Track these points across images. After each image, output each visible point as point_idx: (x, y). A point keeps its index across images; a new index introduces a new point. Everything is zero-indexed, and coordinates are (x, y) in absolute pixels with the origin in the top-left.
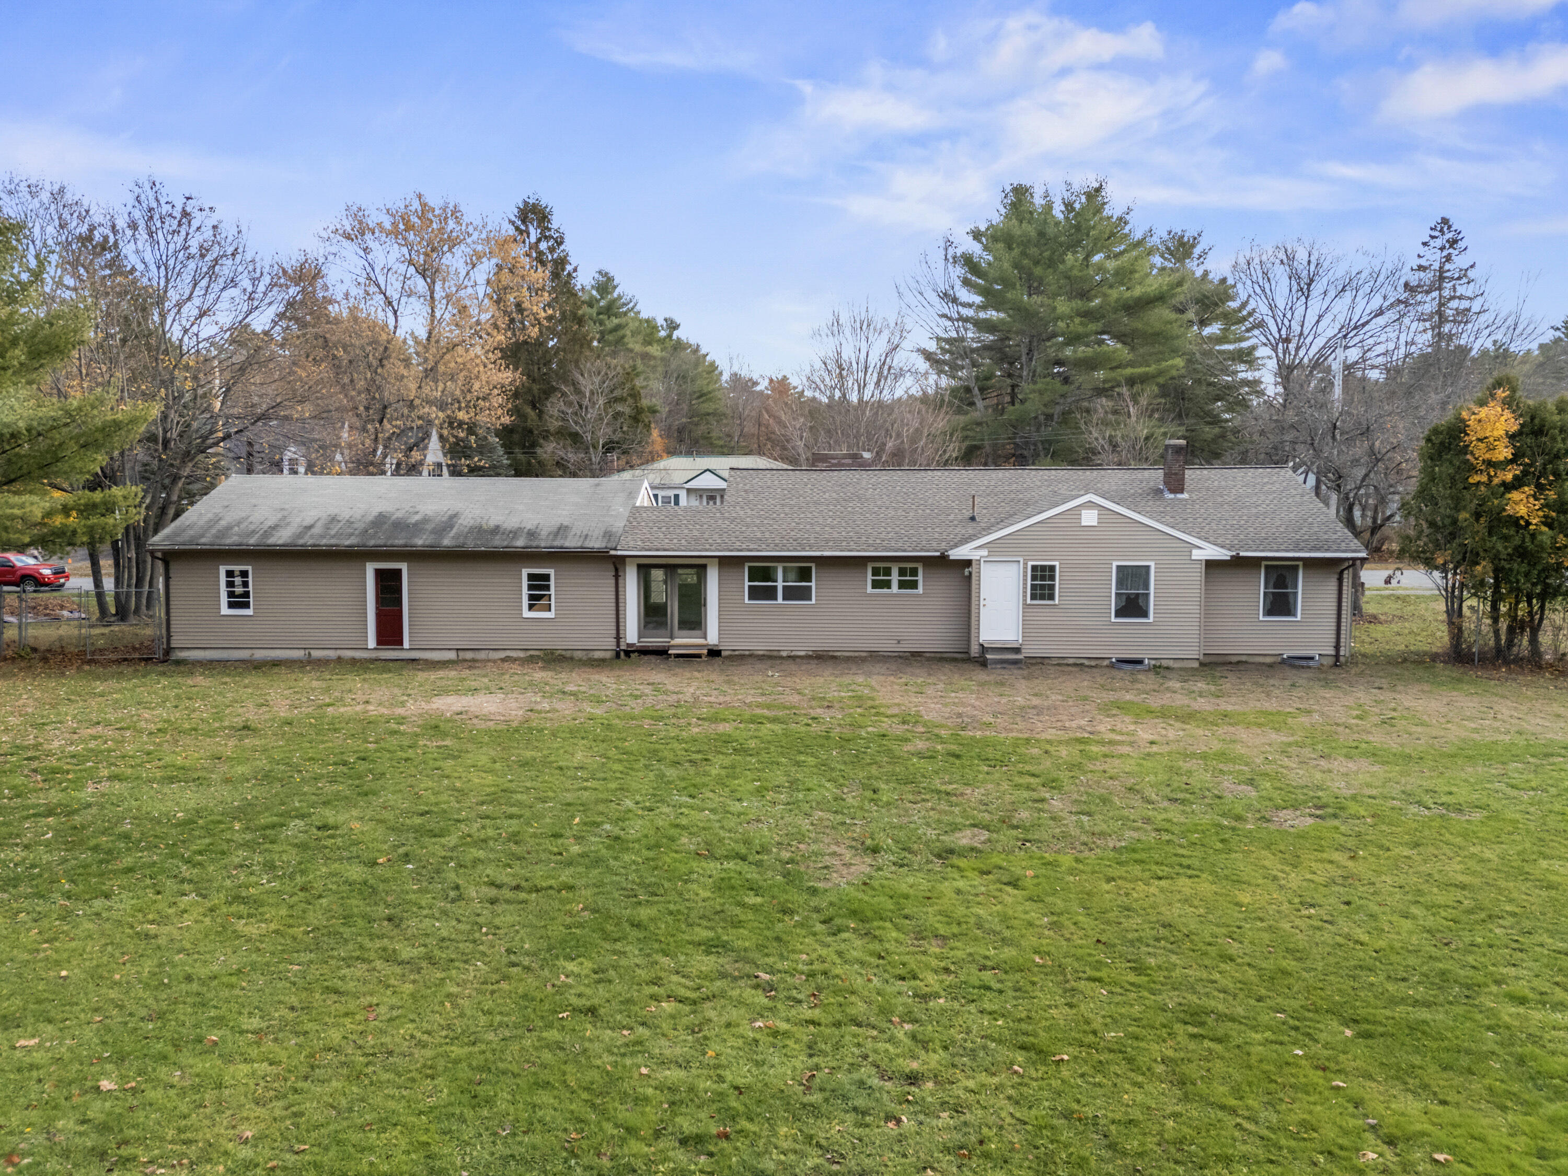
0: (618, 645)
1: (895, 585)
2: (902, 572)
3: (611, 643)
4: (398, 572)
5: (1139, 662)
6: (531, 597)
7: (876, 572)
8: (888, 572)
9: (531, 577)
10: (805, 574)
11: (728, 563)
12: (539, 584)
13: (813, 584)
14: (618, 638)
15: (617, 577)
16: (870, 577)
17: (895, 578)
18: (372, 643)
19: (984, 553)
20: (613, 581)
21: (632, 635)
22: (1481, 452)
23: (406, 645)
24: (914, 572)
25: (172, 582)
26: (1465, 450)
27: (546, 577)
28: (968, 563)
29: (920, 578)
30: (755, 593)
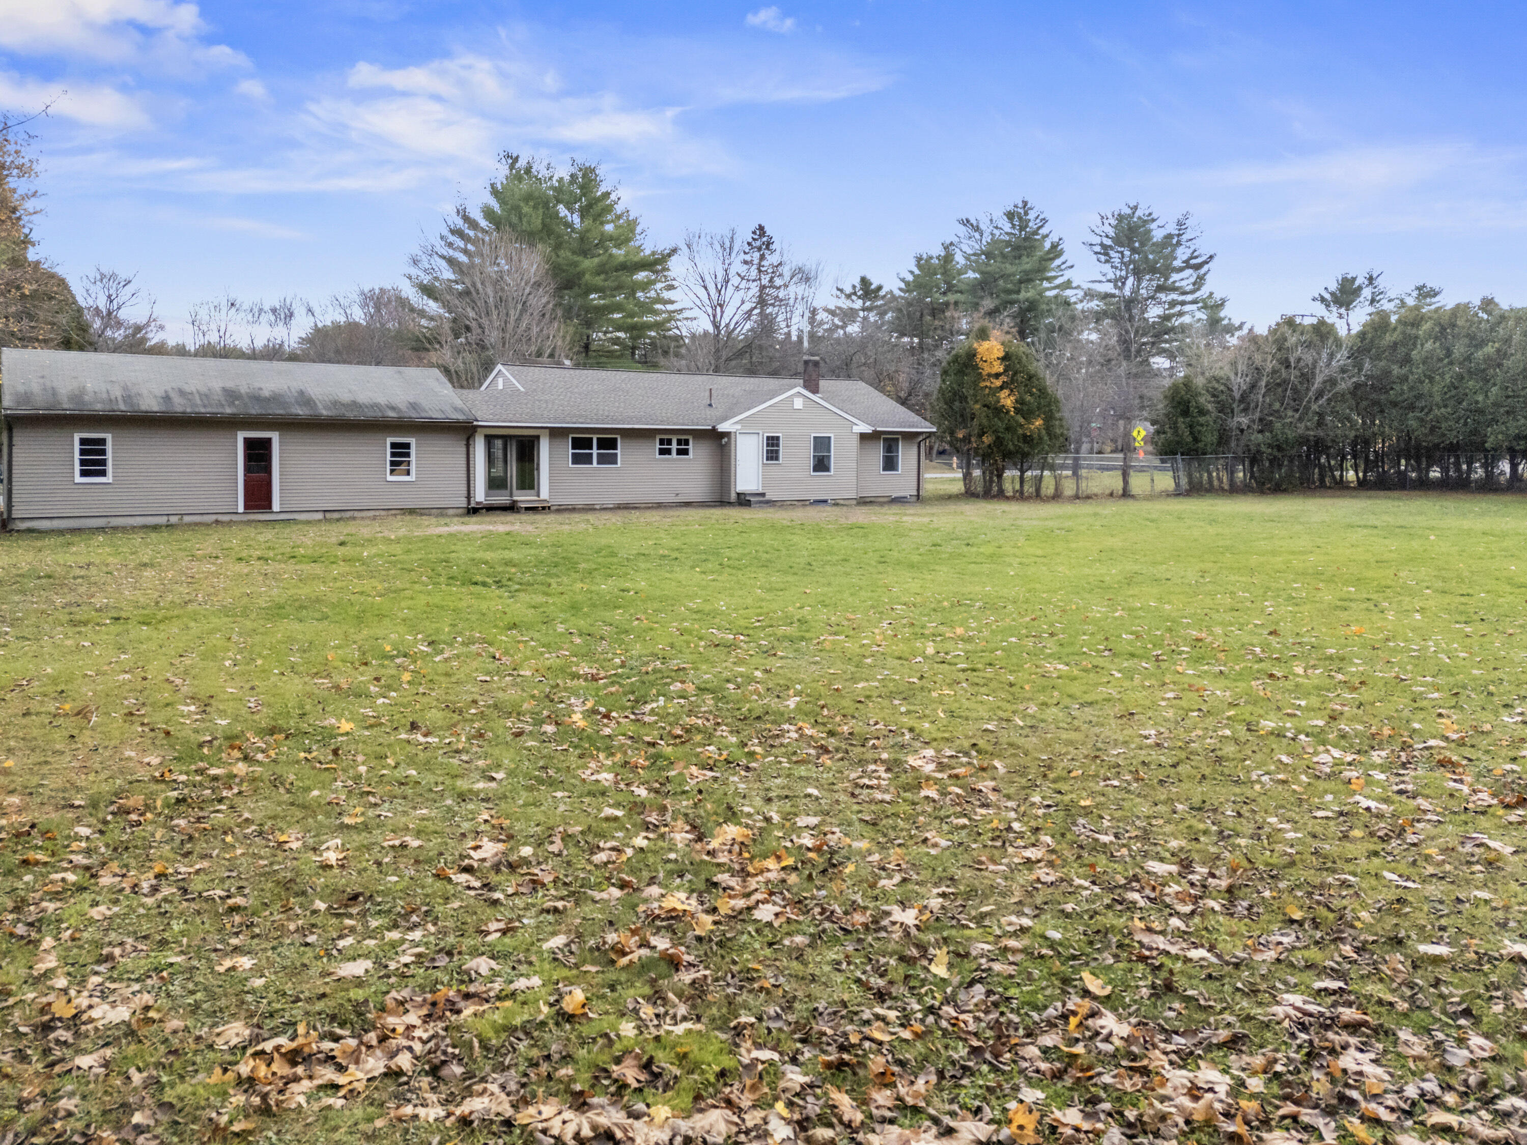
0: (469, 503)
1: (674, 452)
2: (679, 442)
3: (463, 503)
4: (269, 440)
5: (825, 501)
6: (393, 463)
7: (662, 442)
8: (669, 442)
9: (394, 445)
10: (612, 444)
11: (556, 433)
12: (401, 451)
13: (619, 451)
14: (469, 497)
15: (468, 446)
16: (658, 446)
17: (674, 446)
18: (241, 509)
19: (739, 427)
20: (464, 449)
21: (480, 495)
22: (986, 370)
23: (276, 507)
24: (687, 442)
25: (15, 450)
26: (976, 367)
27: (407, 446)
28: (727, 434)
29: (690, 447)
30: (577, 459)
